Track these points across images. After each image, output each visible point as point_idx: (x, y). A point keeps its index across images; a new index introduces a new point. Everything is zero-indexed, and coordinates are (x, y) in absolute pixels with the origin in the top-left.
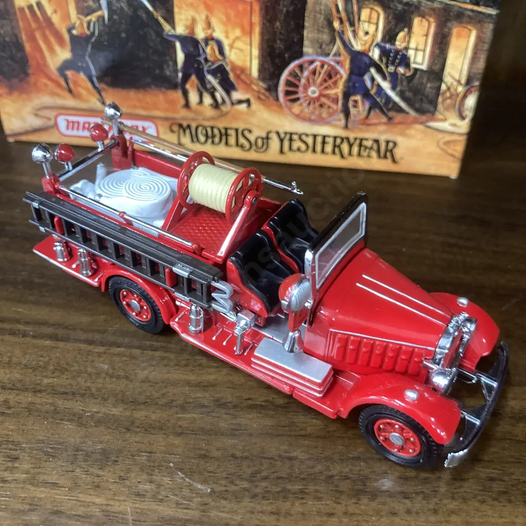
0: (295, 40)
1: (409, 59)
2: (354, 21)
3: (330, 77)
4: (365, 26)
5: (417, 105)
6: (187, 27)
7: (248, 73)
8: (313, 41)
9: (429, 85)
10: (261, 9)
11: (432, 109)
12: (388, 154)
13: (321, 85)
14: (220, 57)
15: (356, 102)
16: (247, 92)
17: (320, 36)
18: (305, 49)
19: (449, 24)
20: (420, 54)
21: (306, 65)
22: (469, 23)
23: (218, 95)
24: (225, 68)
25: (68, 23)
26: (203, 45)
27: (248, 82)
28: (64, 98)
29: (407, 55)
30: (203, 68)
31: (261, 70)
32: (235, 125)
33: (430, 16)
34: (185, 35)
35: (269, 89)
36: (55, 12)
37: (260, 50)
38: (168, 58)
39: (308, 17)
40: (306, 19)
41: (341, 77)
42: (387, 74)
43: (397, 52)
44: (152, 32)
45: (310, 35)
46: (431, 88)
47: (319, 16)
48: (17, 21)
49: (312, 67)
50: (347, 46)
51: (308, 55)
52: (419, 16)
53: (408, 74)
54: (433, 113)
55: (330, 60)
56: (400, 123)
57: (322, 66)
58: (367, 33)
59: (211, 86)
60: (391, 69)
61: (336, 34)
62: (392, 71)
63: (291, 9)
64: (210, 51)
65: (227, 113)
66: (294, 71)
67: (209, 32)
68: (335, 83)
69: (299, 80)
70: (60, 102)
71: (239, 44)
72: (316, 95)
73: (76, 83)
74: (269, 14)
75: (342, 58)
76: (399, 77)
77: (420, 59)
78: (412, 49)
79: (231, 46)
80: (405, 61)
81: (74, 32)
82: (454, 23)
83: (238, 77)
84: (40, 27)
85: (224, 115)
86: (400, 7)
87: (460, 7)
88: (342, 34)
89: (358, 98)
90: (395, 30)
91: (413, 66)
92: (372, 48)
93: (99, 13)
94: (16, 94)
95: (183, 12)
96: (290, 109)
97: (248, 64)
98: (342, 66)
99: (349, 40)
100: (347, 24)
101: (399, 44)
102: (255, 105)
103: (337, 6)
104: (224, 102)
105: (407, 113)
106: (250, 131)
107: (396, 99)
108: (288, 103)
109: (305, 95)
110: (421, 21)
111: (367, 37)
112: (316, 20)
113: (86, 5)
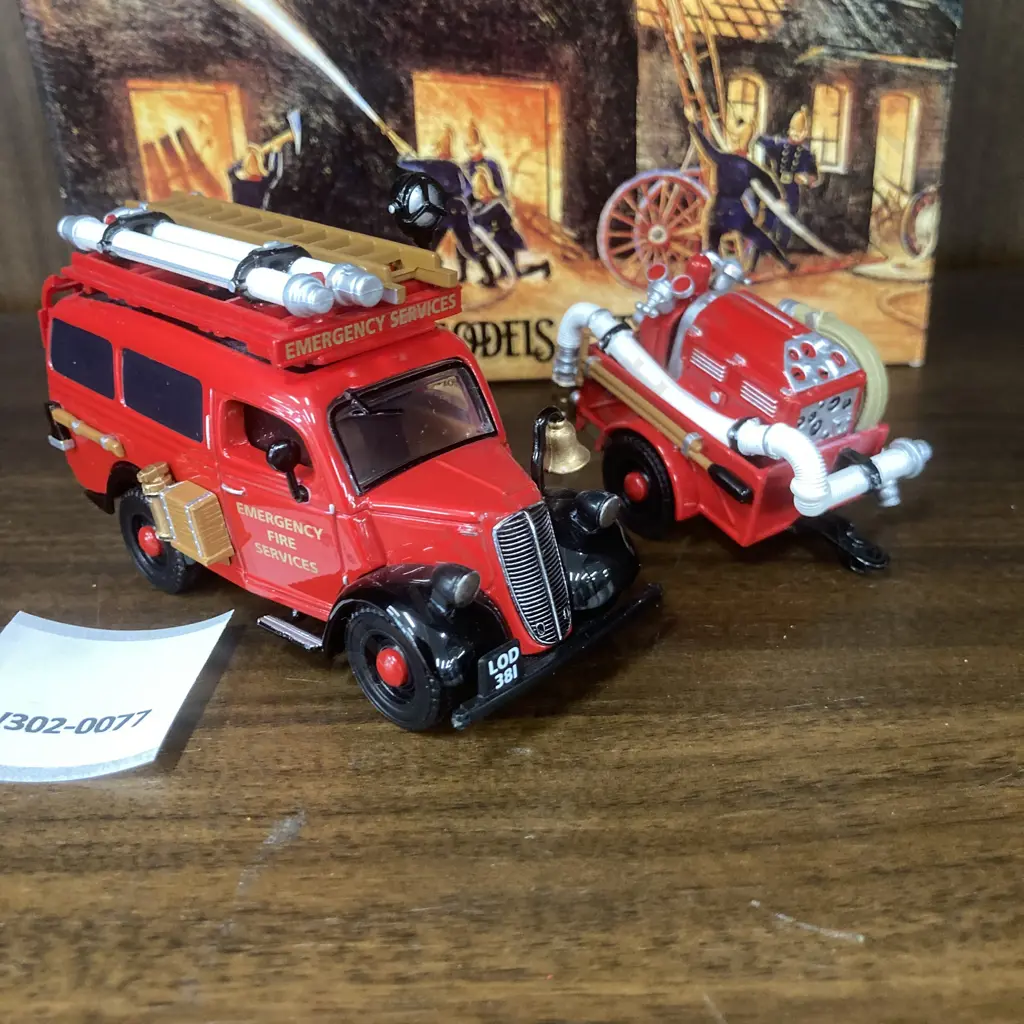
0: (623, 147)
2: (717, 103)
3: (685, 204)
4: (737, 110)
6: (438, 145)
7: (546, 214)
8: (653, 146)
9: (852, 200)
10: (563, 102)
13: (670, 220)
14: (496, 193)
15: (731, 243)
16: (543, 251)
17: (663, 135)
18: (641, 161)
19: (873, 92)
20: (831, 147)
21: (643, 188)
22: (905, 87)
23: (492, 262)
25: (231, 160)
26: (466, 172)
27: (544, 230)
31: (568, 204)
32: (522, 315)
33: (841, 81)
34: (436, 159)
35: (580, 241)
37: (563, 171)
39: (642, 105)
40: (639, 108)
41: (704, 202)
42: (779, 188)
43: (793, 148)
44: (378, 161)
45: (648, 136)
46: (854, 204)
47: (659, 100)
48: (140, 167)
49: (653, 191)
50: (710, 147)
51: (645, 169)
52: (823, 83)
53: (816, 184)
54: (864, 250)
55: (683, 174)
56: (810, 273)
57: (671, 188)
58: (741, 122)
59: (481, 246)
60: (786, 178)
61: (690, 128)
63: (613, 95)
64: (479, 183)
65: (510, 292)
66: (623, 202)
67: (476, 148)
68: (695, 215)
69: (633, 217)
71: (528, 165)
72: (663, 239)
74: (577, 107)
76: (800, 189)
77: (832, 157)
78: (818, 140)
79: (515, 170)
80: (808, 163)
81: (241, 175)
82: (882, 90)
83: (527, 224)
84: (179, 174)
85: (503, 297)
86: (790, 72)
87: (888, 63)
88: (699, 128)
89: (735, 236)
90: (786, 112)
91: (822, 168)
92: (751, 146)
93: (285, 137)
95: (431, 117)
96: (619, 271)
97: (545, 198)
98: (704, 183)
99: (713, 137)
100: (707, 110)
101: (796, 133)
102: (559, 272)
103: (689, 81)
104: (503, 272)
105: (821, 254)
106: (551, 323)
107: (798, 229)
108: (616, 261)
109: (644, 241)
110: (827, 92)
111: (741, 129)
112: (655, 110)
113: (262, 124)
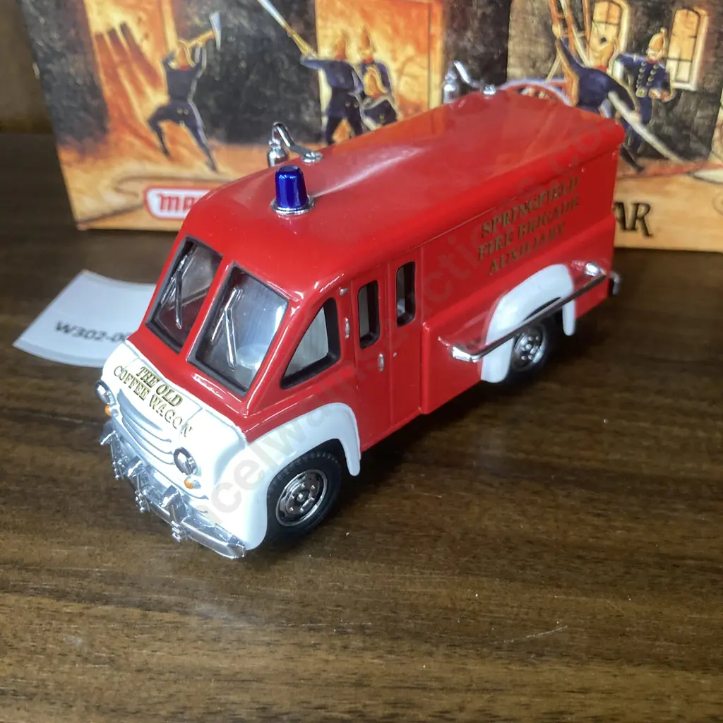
0: (496, 57)
1: (668, 75)
2: (583, 23)
4: (600, 30)
5: (681, 146)
6: (335, 47)
8: (521, 58)
9: (699, 114)
10: (444, 13)
11: (704, 151)
12: (638, 224)
14: (384, 90)
17: (533, 49)
18: (512, 71)
20: (685, 66)
24: (390, 106)
25: (165, 51)
26: (358, 72)
28: (157, 162)
29: (665, 70)
30: (358, 108)
33: (700, 6)
34: (332, 60)
36: (146, 36)
38: (306, 95)
39: (516, 21)
40: (512, 24)
42: (634, 101)
43: (650, 65)
44: (284, 57)
45: (519, 49)
46: (701, 118)
47: (530, 17)
48: (93, 53)
50: (573, 61)
51: (514, 78)
52: (684, 8)
53: (667, 99)
54: (706, 157)
55: (548, 84)
56: (656, 175)
57: (536, 94)
58: (603, 40)
60: (641, 92)
61: (557, 44)
62: (642, 96)
63: (489, 10)
64: (369, 81)
67: (368, 52)
70: (150, 168)
71: (412, 69)
73: (173, 141)
74: (457, 20)
75: (565, 81)
76: (653, 104)
77: (685, 75)
78: (673, 59)
79: (401, 72)
80: (662, 79)
81: (173, 65)
84: (125, 62)
88: (565, 44)
90: (646, 33)
91: (674, 85)
92: (611, 60)
93: (208, 35)
94: (89, 160)
95: (329, 24)
97: (425, 98)
99: (577, 53)
100: (573, 28)
101: (653, 53)
105: (667, 159)
107: (649, 138)
110: (687, 14)
111: (604, 47)
112: (526, 25)
113: (189, 23)
